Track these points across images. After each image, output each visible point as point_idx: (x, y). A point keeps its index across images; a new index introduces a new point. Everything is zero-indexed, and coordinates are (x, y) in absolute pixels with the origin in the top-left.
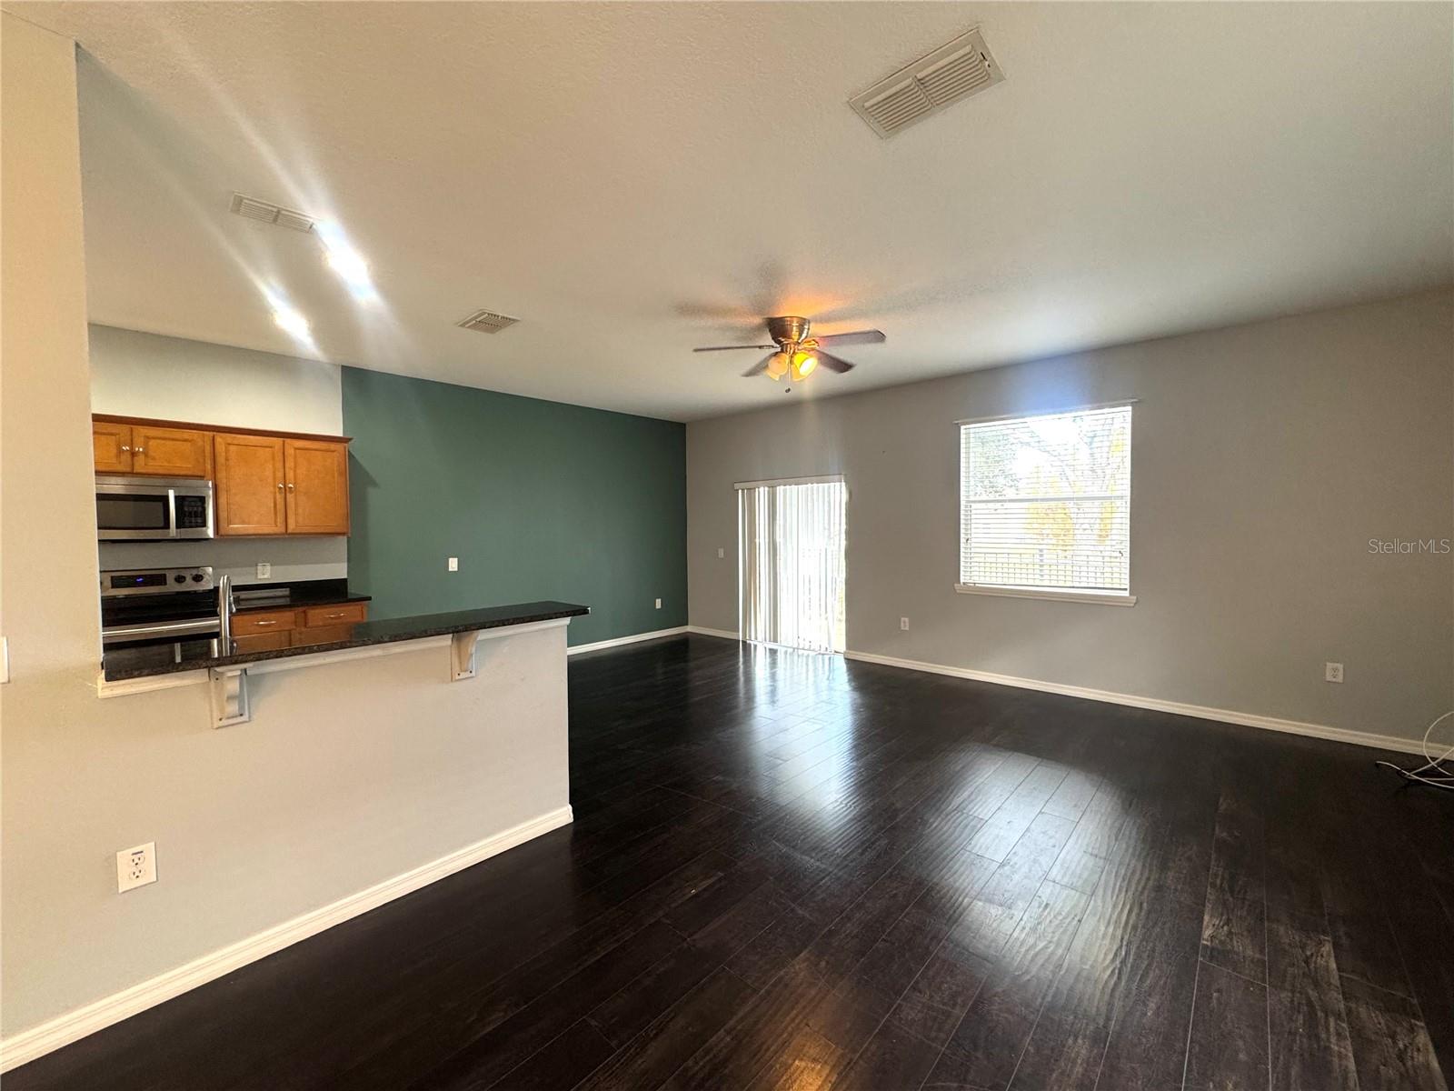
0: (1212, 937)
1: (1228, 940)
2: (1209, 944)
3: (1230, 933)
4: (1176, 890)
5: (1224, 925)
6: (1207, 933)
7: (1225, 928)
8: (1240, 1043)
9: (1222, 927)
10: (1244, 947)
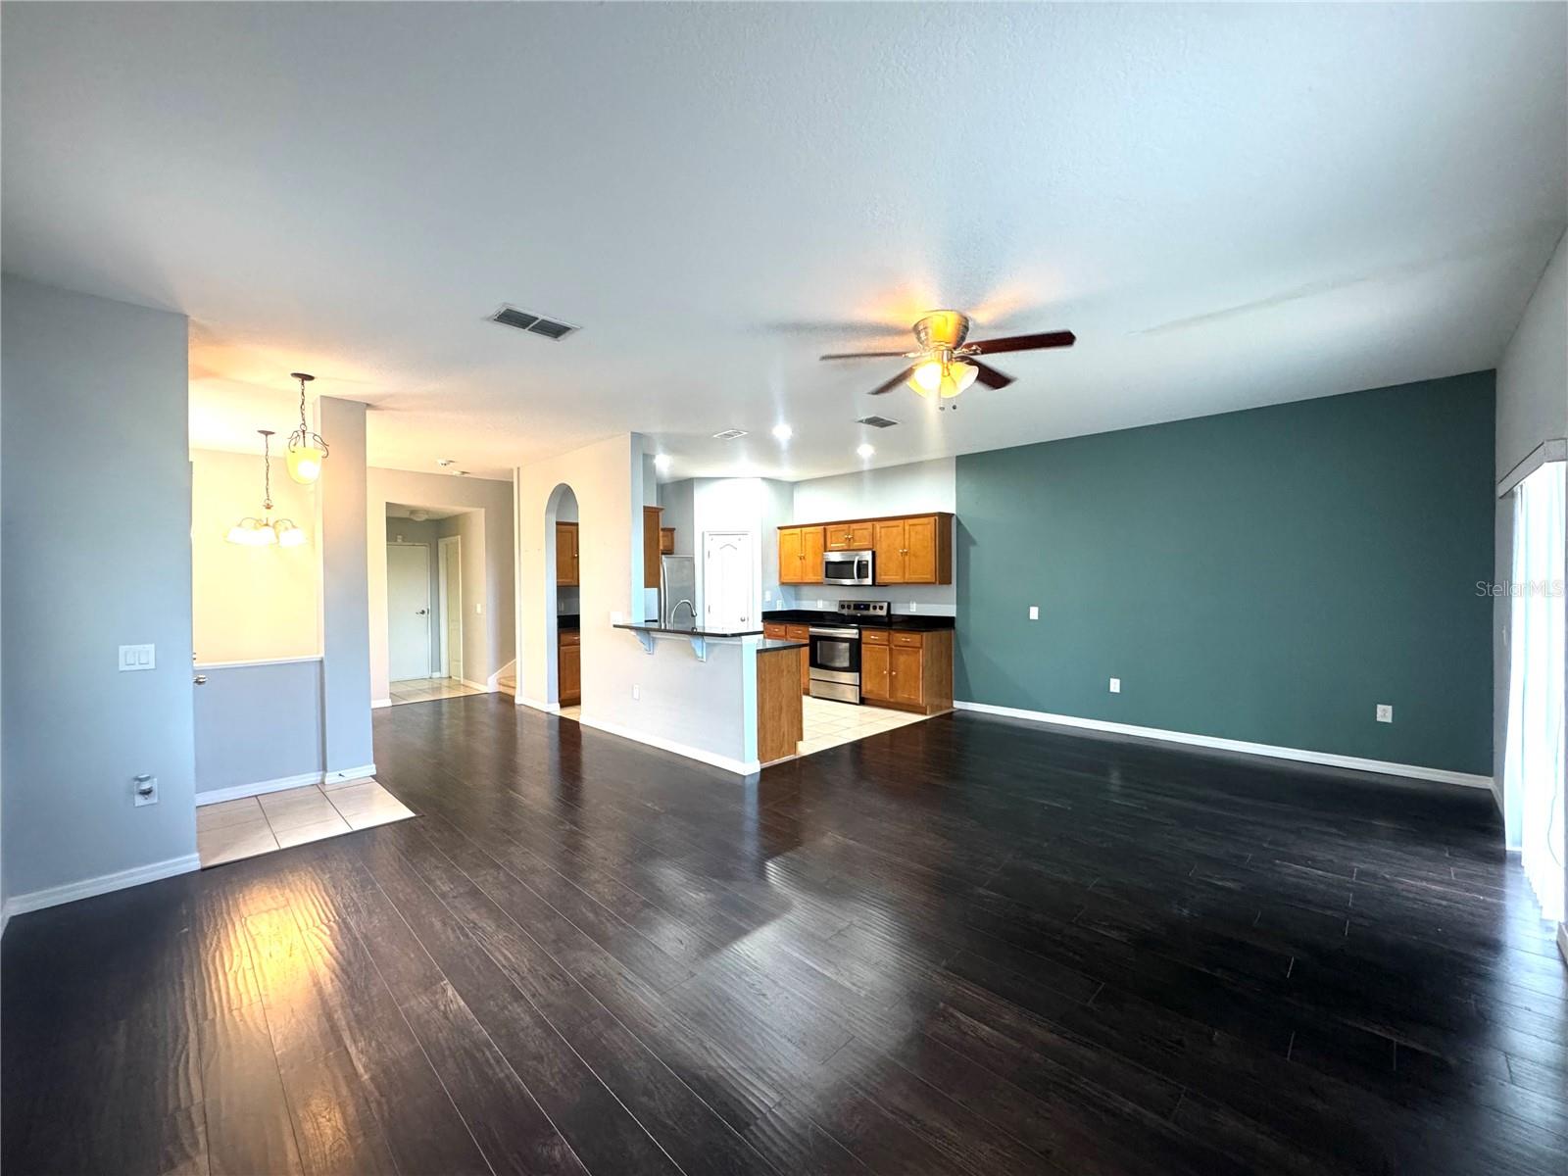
0: (444, 991)
1: (433, 999)
2: (442, 984)
3: (437, 1007)
4: (505, 1007)
5: (446, 1009)
6: (450, 991)
7: (442, 1008)
8: (384, 944)
9: (445, 1006)
10: (420, 1003)
